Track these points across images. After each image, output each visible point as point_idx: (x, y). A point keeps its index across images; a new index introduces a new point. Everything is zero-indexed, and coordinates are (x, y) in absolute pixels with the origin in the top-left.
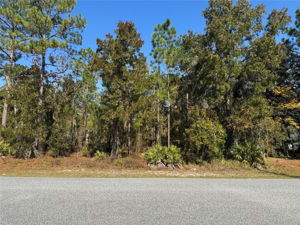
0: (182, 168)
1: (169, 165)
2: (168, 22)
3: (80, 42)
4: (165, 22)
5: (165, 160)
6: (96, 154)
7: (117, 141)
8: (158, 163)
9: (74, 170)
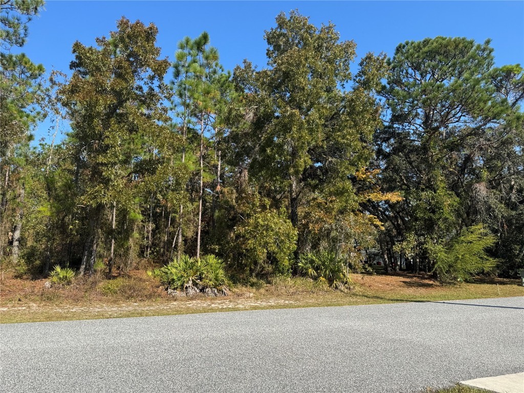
0: (230, 293)
1: (207, 289)
2: (205, 37)
3: (20, 41)
4: (200, 35)
5: (199, 281)
6: (53, 273)
7: (97, 247)
8: (186, 288)
9: (13, 306)
